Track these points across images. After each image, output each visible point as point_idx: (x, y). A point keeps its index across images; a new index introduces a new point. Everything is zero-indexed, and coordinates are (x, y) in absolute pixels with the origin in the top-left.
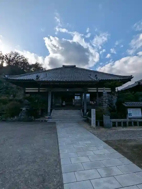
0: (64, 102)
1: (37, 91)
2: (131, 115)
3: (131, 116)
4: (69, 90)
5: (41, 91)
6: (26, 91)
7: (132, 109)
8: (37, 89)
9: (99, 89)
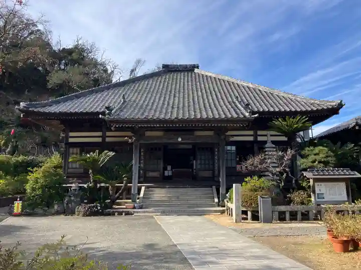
0: (169, 168)
1: (100, 140)
2: (324, 198)
3: (324, 200)
4: (182, 140)
5: (108, 140)
6: (71, 140)
7: (323, 184)
8: (100, 134)
9: (259, 133)
